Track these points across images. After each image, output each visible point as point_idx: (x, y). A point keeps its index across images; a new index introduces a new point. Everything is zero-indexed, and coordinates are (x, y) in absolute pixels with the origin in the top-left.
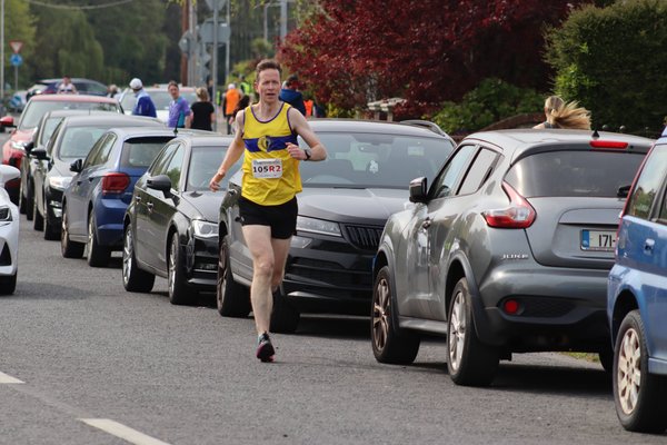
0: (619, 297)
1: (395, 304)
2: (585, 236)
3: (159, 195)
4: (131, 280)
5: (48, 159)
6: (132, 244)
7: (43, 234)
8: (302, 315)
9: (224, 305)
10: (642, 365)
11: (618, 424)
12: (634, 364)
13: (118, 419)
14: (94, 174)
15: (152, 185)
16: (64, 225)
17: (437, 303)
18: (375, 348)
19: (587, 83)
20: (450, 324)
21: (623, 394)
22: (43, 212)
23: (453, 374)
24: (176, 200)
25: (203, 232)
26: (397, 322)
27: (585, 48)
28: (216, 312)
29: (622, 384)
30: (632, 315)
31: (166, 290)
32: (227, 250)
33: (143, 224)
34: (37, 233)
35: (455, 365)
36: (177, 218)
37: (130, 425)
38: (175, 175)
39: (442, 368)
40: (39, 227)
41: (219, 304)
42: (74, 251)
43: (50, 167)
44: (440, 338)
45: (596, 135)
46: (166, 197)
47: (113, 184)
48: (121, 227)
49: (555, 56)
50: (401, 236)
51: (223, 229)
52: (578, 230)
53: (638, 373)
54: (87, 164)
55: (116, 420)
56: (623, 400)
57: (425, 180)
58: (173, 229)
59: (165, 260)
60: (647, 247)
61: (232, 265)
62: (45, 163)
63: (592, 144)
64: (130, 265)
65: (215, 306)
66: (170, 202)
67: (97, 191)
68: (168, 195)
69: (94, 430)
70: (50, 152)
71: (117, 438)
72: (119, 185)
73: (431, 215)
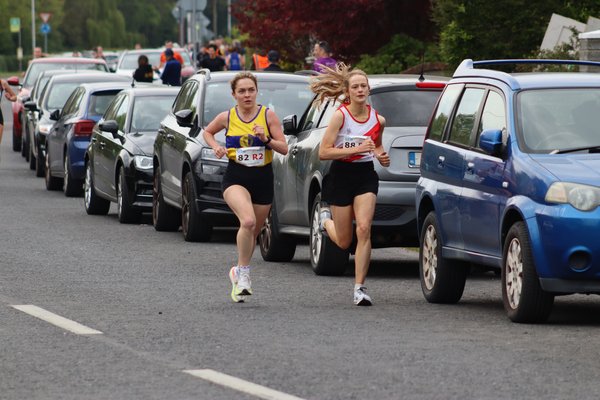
0: (422, 201)
1: (275, 215)
2: (411, 157)
3: (108, 135)
4: (90, 204)
5: (38, 111)
6: (91, 177)
7: (35, 172)
8: (215, 228)
9: (158, 221)
10: (439, 251)
11: (423, 296)
12: (433, 251)
13: (40, 305)
14: (68, 122)
15: (102, 128)
16: (47, 164)
17: (303, 212)
18: (262, 250)
19: (465, 36)
20: (312, 228)
21: (427, 275)
22: (36, 154)
23: (315, 266)
24: (122, 140)
25: (142, 165)
26: (278, 228)
27: (462, 9)
28: (153, 228)
29: (426, 267)
30: (431, 215)
31: (116, 212)
32: (160, 177)
33: (99, 160)
34: (32, 172)
35: (316, 259)
36: (122, 154)
37: (47, 308)
38: (121, 120)
39: (307, 263)
40: (33, 167)
41: (155, 222)
42: (55, 185)
43: (40, 117)
44: (305, 240)
45: (422, 78)
46: (115, 137)
47: (82, 129)
48: (82, 163)
49: (439, 15)
50: (279, 162)
51: (156, 162)
52: (406, 152)
53: (435, 258)
54: (64, 114)
55: (38, 305)
56: (426, 279)
57: (295, 117)
58: (120, 162)
59: (114, 188)
60: (440, 162)
61: (163, 189)
62: (37, 113)
63: (418, 85)
64: (90, 193)
65: (151, 223)
66: (117, 141)
67: (70, 134)
68: (116, 136)
69: (18, 312)
70: (40, 105)
71: (34, 317)
72: (85, 129)
73: (299, 144)
